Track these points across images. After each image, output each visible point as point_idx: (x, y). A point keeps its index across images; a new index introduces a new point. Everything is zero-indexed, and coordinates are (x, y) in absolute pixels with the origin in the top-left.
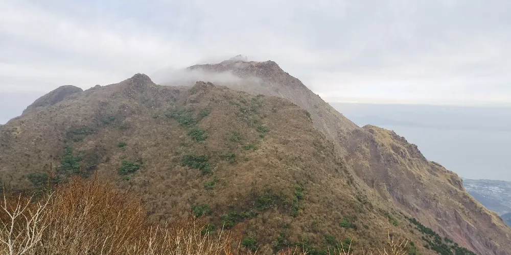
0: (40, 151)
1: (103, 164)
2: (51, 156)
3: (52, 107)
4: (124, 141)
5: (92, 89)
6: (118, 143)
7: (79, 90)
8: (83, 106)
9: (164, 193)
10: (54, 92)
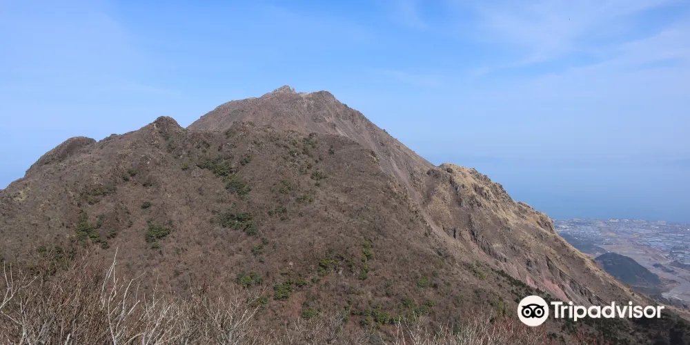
0: (49, 219)
1: (125, 230)
2: (63, 224)
3: (61, 164)
4: (148, 200)
5: (108, 139)
6: (142, 204)
7: (91, 141)
8: (98, 160)
9: (202, 262)
10: (62, 146)
